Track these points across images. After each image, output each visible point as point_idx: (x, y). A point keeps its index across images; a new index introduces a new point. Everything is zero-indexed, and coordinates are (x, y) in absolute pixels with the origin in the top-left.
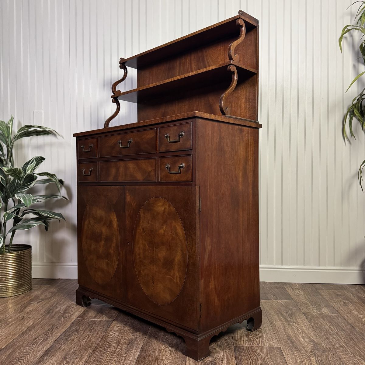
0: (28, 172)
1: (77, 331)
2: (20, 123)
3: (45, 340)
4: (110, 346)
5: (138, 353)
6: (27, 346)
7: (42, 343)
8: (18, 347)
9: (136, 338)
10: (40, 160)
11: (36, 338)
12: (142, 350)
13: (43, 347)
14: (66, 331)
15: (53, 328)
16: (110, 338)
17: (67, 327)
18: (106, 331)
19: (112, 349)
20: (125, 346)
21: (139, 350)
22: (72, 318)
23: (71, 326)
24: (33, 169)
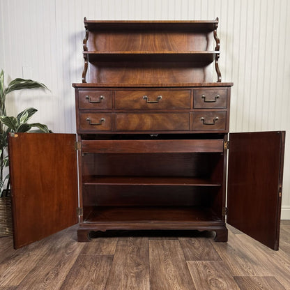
0: (22, 122)
1: (84, 266)
2: (9, 77)
3: (57, 275)
4: (120, 280)
5: (149, 286)
6: (41, 282)
7: (54, 278)
8: (33, 283)
9: (141, 271)
10: (32, 111)
11: (48, 274)
12: (151, 282)
13: (57, 283)
14: (73, 267)
15: (60, 264)
16: (117, 272)
17: (73, 262)
18: (111, 265)
19: (123, 282)
20: (133, 279)
21: (148, 283)
22: (75, 254)
23: (77, 261)
24: (26, 120)
